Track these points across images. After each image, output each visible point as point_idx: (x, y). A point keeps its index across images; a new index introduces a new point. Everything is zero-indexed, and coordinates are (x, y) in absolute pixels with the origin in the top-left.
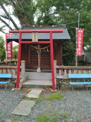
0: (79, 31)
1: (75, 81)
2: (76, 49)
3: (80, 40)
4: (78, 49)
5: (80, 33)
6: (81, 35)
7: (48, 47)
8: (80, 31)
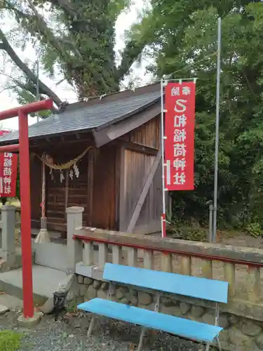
0: (175, 91)
1: (148, 305)
2: (163, 165)
3: (181, 128)
4: (168, 162)
5: (182, 97)
6: (183, 103)
7: (76, 160)
8: (181, 90)
